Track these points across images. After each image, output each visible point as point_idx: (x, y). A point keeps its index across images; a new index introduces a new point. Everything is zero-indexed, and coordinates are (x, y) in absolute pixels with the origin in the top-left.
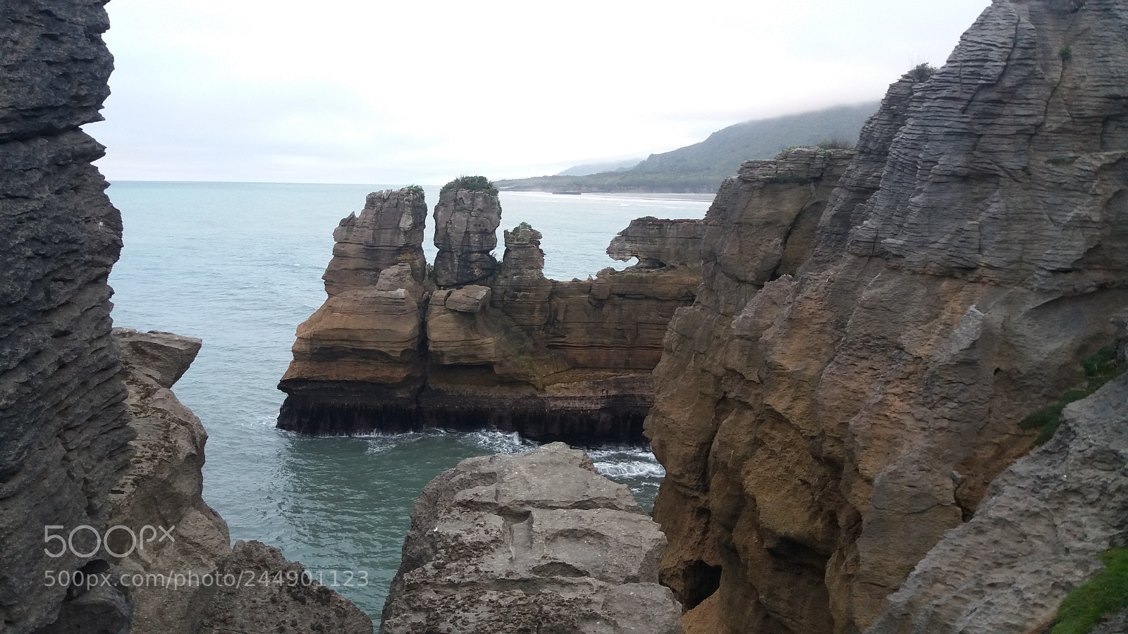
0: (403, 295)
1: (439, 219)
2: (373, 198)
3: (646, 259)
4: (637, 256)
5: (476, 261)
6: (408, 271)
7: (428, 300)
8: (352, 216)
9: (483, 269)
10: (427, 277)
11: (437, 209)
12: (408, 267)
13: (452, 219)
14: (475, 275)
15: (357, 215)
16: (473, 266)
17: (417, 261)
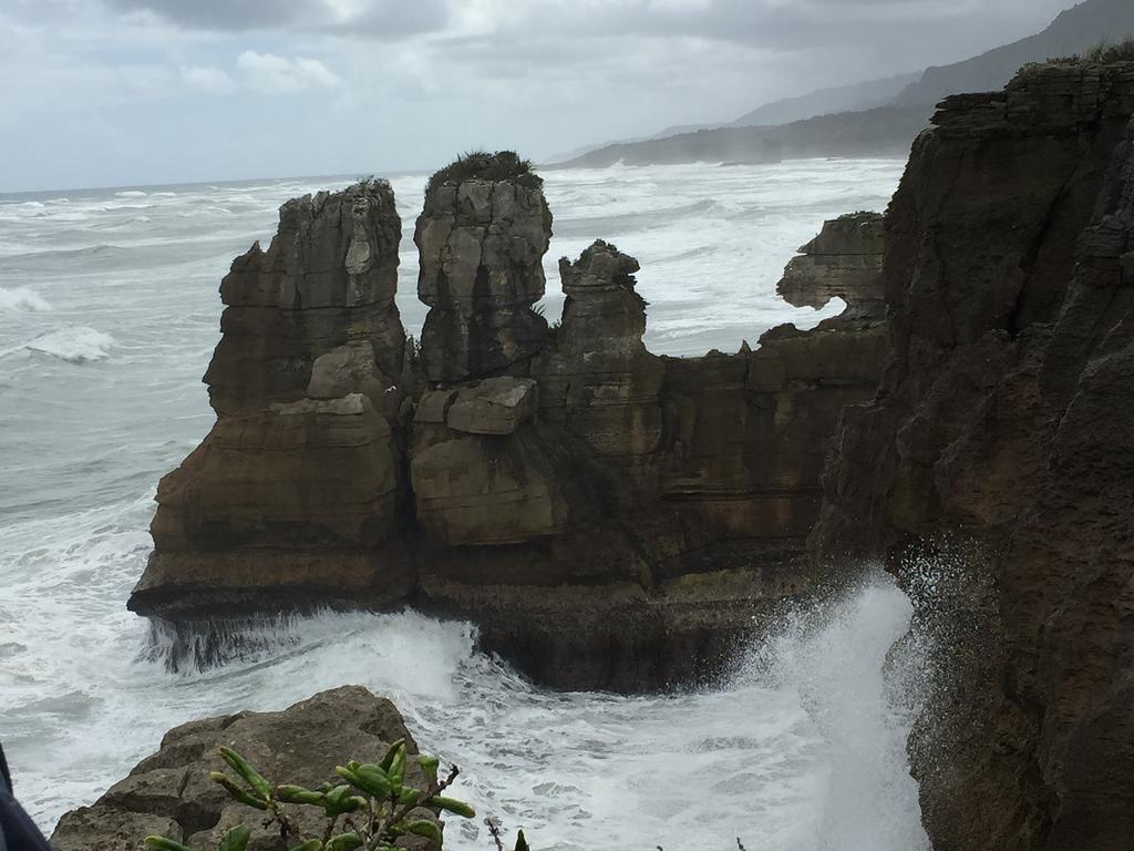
0: (359, 407)
1: (425, 245)
2: (291, 211)
3: (861, 301)
5: (505, 326)
6: (369, 357)
7: (411, 412)
8: (255, 248)
9: (519, 343)
10: (407, 366)
11: (420, 222)
12: (366, 349)
13: (451, 242)
14: (505, 356)
15: (265, 248)
16: (501, 337)
17: (385, 334)
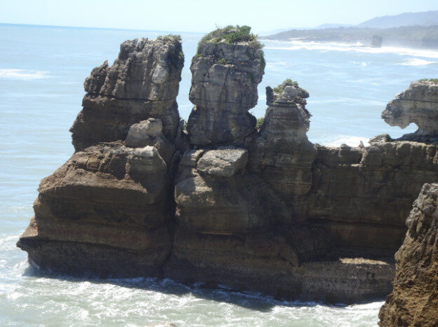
0: (152, 154)
1: (196, 72)
2: (127, 46)
3: (427, 126)
4: (417, 123)
5: (234, 119)
6: (160, 128)
8: (105, 66)
11: (195, 59)
12: (159, 123)
14: (232, 135)
15: (111, 64)
